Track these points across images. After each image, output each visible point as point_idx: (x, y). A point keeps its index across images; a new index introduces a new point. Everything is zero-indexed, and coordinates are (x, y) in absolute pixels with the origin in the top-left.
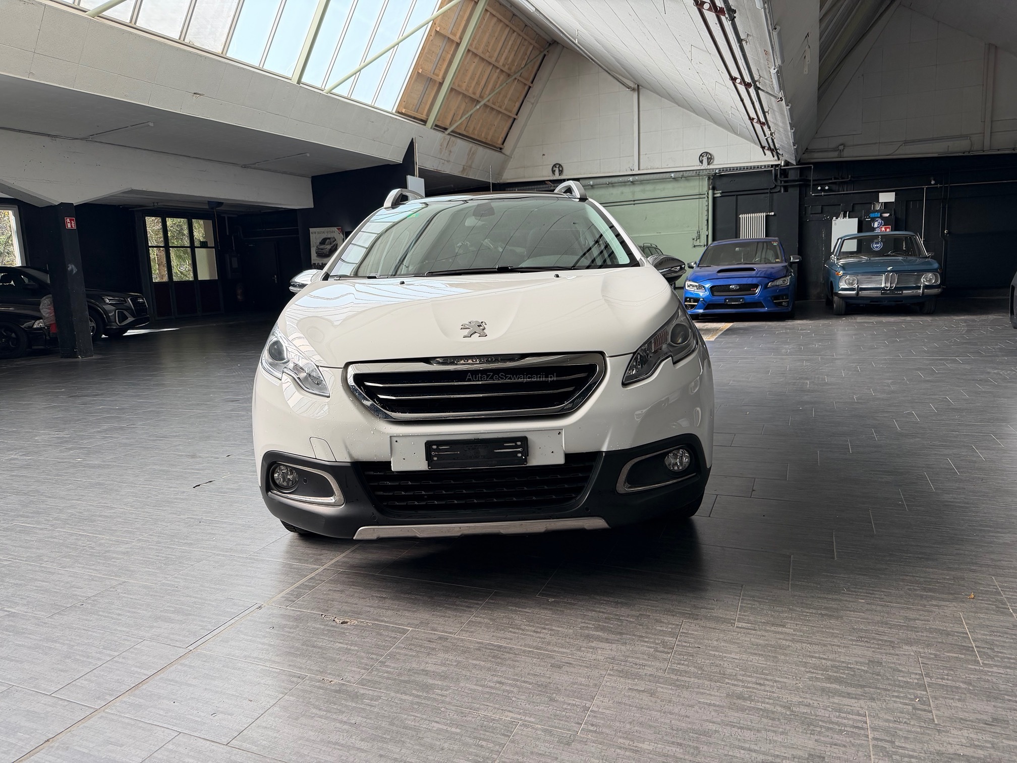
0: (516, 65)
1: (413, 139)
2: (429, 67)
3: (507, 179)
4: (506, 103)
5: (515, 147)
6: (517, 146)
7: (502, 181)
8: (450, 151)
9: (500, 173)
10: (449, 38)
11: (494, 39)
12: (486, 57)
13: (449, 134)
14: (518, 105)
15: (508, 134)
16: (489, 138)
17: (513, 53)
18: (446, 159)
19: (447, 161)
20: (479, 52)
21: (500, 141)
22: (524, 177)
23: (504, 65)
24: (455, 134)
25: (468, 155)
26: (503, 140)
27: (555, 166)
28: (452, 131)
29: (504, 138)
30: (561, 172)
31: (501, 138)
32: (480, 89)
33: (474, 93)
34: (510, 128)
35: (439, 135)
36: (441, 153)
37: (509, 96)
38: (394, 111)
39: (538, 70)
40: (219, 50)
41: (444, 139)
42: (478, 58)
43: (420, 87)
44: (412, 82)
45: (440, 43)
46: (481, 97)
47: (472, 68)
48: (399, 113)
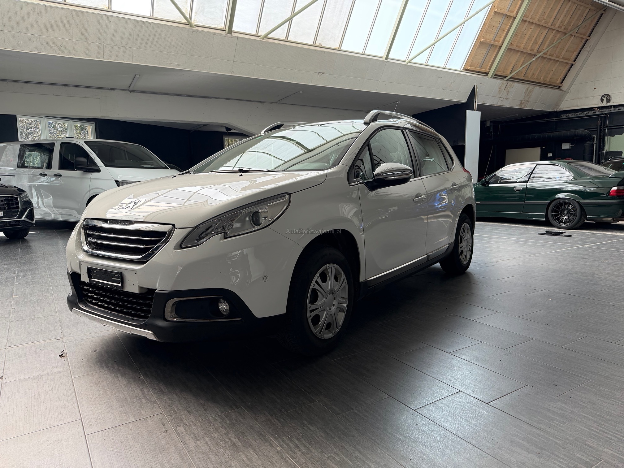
0: (572, 25)
1: (474, 86)
2: (490, 38)
3: (564, 108)
4: (563, 54)
5: (572, 84)
6: (574, 84)
7: (558, 110)
8: (508, 92)
9: (557, 104)
10: (506, 15)
11: (550, 9)
12: (542, 23)
13: (508, 80)
14: (575, 54)
15: (566, 75)
16: (548, 80)
17: (569, 16)
18: (505, 97)
19: (506, 99)
20: (536, 21)
21: (559, 81)
22: (578, 106)
23: (559, 27)
24: (513, 79)
25: (525, 93)
26: (561, 80)
27: (604, 96)
28: (511, 78)
29: (562, 79)
30: (608, 100)
31: (560, 79)
32: (537, 47)
33: (532, 50)
34: (568, 71)
35: (498, 82)
36: (500, 93)
37: (566, 48)
38: (462, 69)
39: (595, 26)
40: (337, 47)
41: (503, 84)
42: (534, 25)
43: (484, 51)
44: (476, 49)
45: (499, 20)
46: (538, 52)
47: (529, 33)
48: (466, 70)
